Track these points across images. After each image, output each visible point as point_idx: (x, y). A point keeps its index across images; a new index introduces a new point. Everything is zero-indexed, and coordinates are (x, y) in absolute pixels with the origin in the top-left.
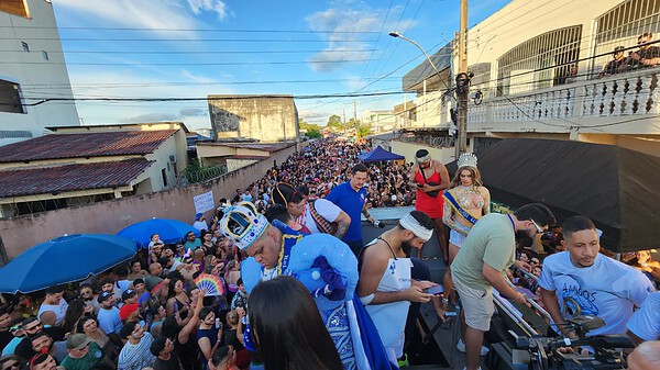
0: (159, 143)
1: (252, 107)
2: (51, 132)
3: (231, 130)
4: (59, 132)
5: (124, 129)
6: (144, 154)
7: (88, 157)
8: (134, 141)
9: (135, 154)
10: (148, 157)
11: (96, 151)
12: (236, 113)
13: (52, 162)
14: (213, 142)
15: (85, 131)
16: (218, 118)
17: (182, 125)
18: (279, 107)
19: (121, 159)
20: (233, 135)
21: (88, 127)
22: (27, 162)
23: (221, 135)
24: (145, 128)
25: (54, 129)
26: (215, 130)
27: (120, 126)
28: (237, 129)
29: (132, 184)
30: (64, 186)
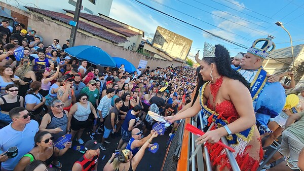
0: (133, 35)
1: (173, 39)
2: (99, 16)
3: (160, 44)
4: (101, 16)
5: (123, 25)
6: (127, 36)
7: (108, 28)
8: (125, 30)
9: (124, 35)
10: (128, 38)
11: (111, 28)
12: (165, 38)
13: (96, 25)
14: (151, 45)
15: (109, 20)
16: (157, 36)
17: (144, 33)
18: (184, 44)
19: (118, 34)
20: (159, 47)
21: (111, 19)
22: (89, 21)
23: (155, 45)
24: (130, 28)
25: (100, 14)
26: (154, 41)
27: (122, 23)
28: (162, 45)
29: (119, 45)
30: (97, 34)
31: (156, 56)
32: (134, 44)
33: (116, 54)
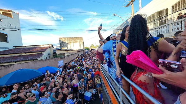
0: (46, 49)
1: (71, 41)
2: (14, 48)
3: (65, 47)
4: (17, 48)
5: (35, 47)
7: (25, 53)
8: (38, 49)
9: (39, 52)
10: (43, 53)
11: (27, 52)
12: (67, 42)
13: (15, 55)
14: (61, 50)
16: (62, 44)
17: (52, 45)
18: (79, 41)
19: (35, 53)
20: (66, 48)
21: (25, 46)
22: (7, 54)
23: (62, 49)
24: (41, 46)
26: (61, 47)
27: (35, 46)
28: (67, 47)
29: (39, 59)
30: (18, 60)
31: (66, 55)
32: (49, 54)
33: (39, 66)
